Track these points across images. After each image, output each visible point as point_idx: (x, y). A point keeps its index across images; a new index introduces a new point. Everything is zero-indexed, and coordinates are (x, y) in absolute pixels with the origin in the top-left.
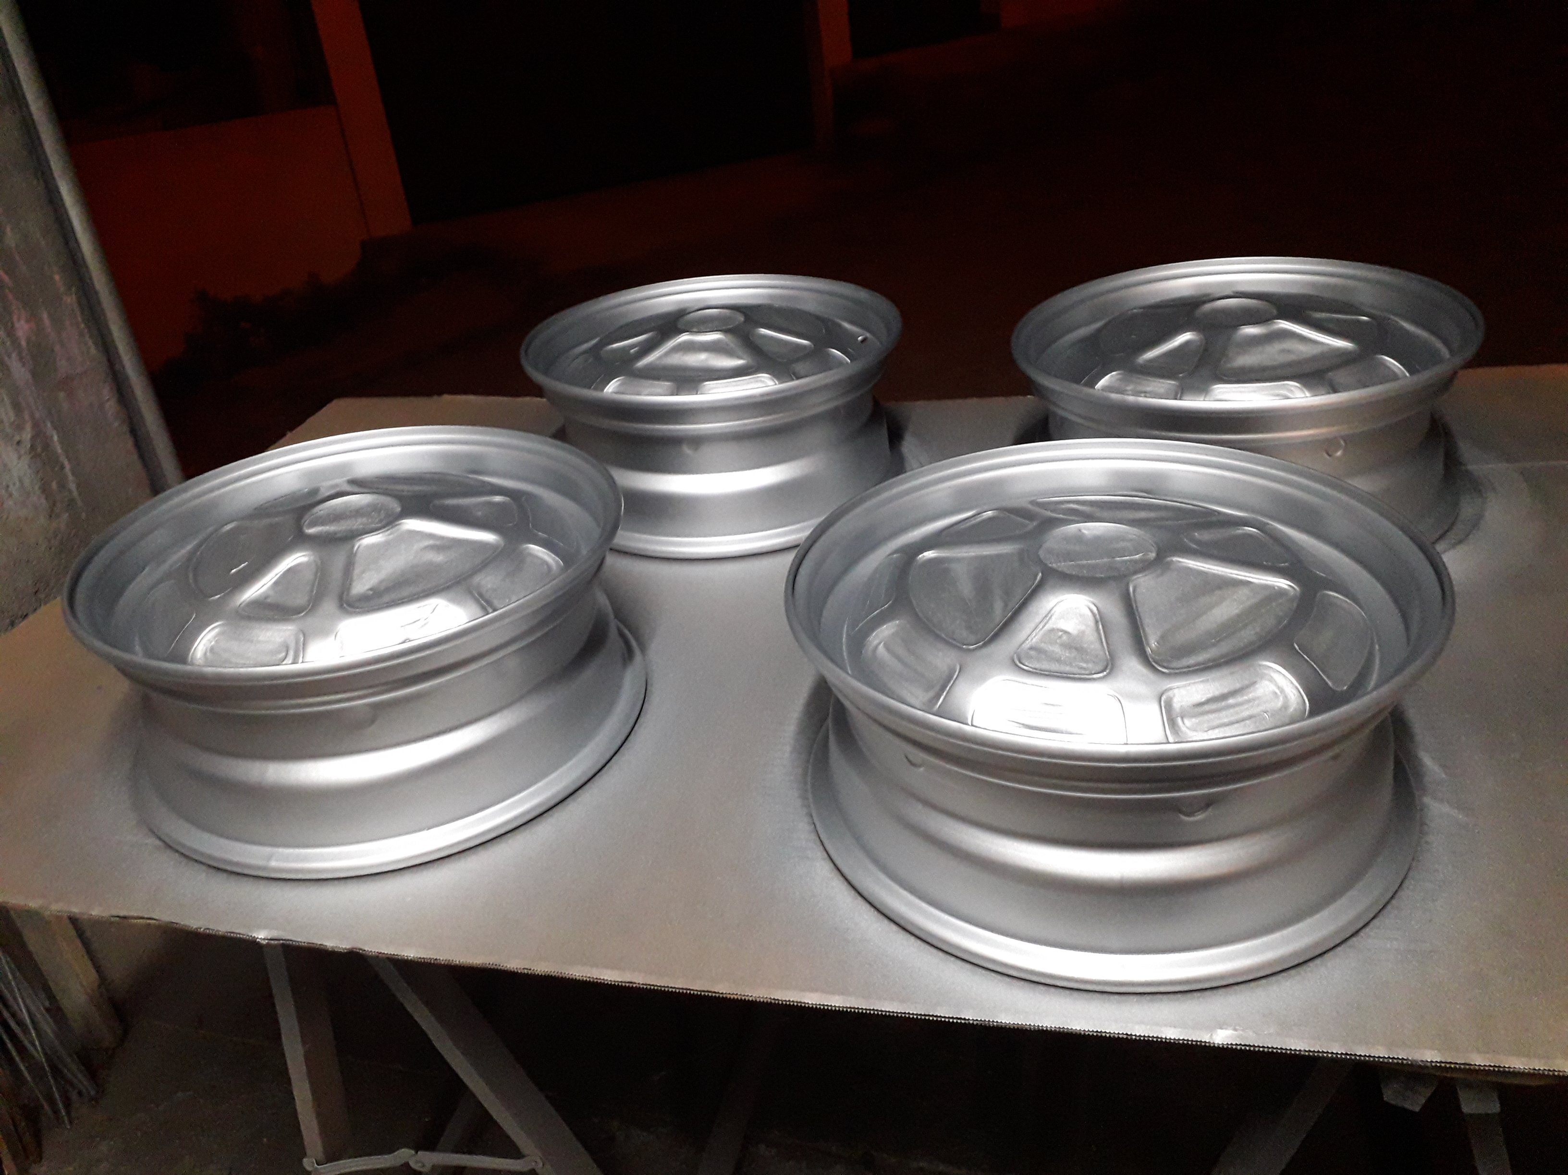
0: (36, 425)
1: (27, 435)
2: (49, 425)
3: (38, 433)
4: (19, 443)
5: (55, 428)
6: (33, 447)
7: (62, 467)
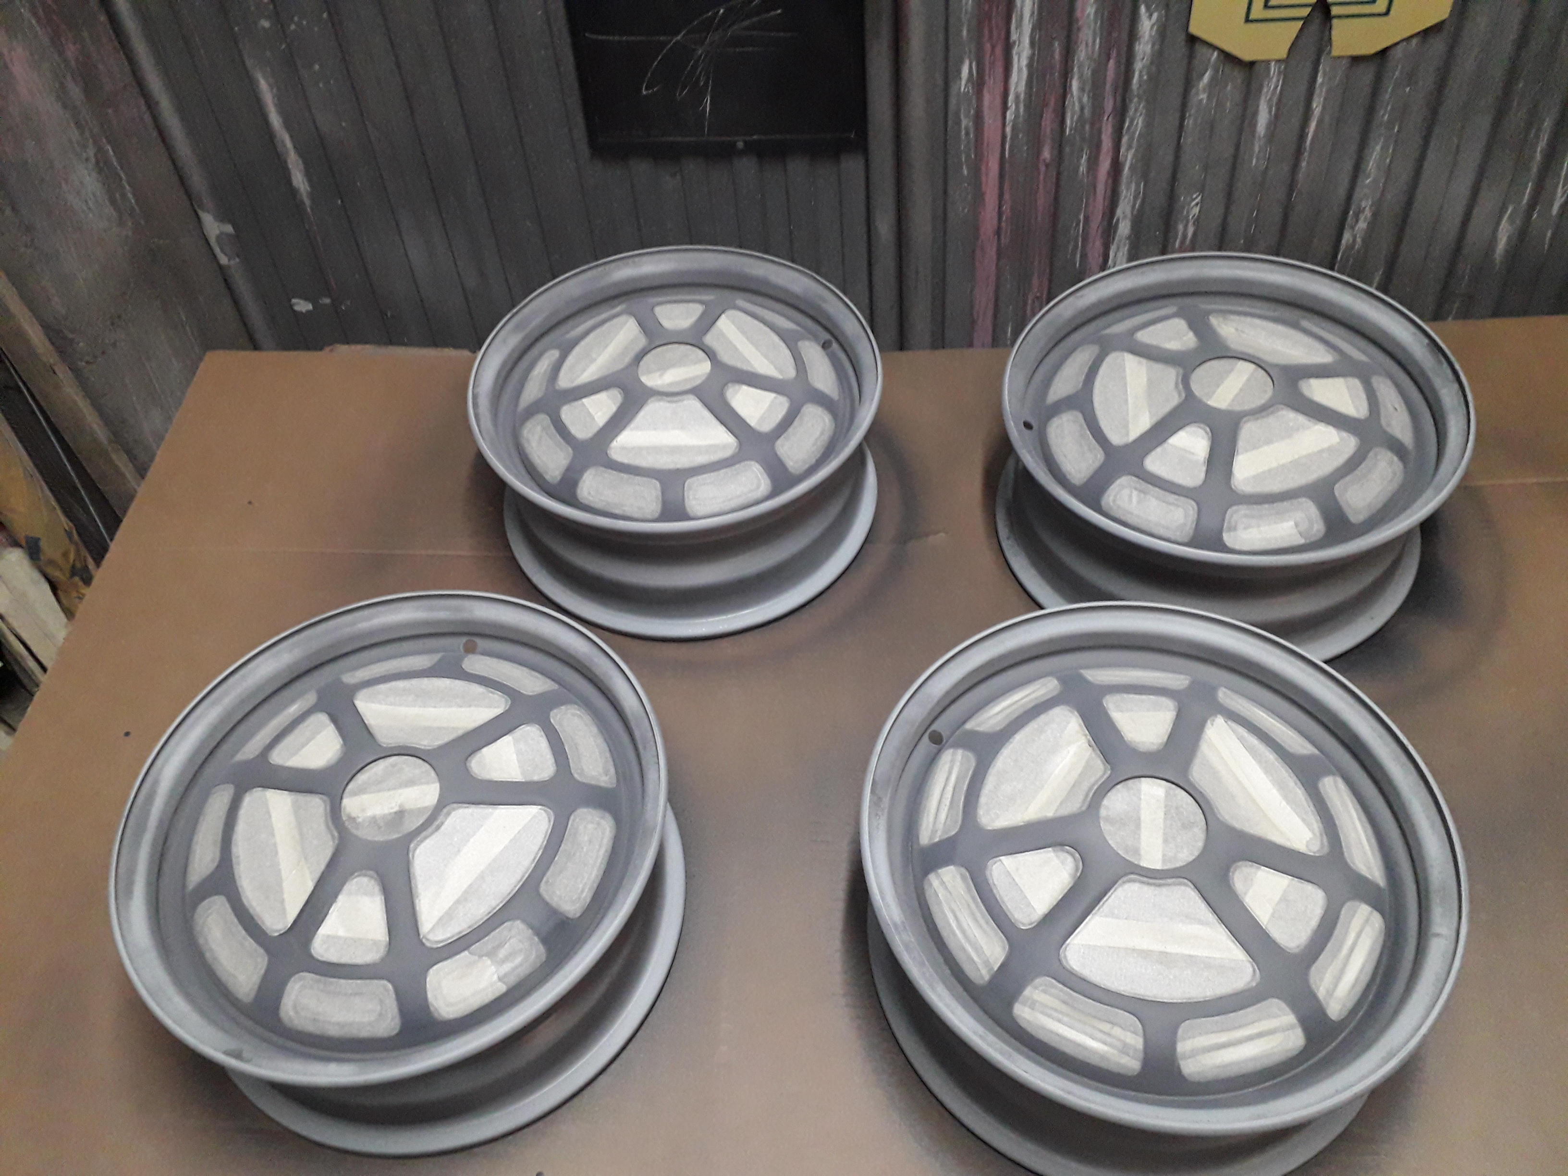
0: (95, 142)
1: (91, 152)
2: (104, 140)
3: (100, 150)
4: (87, 160)
5: (109, 142)
6: (97, 163)
7: (121, 179)
